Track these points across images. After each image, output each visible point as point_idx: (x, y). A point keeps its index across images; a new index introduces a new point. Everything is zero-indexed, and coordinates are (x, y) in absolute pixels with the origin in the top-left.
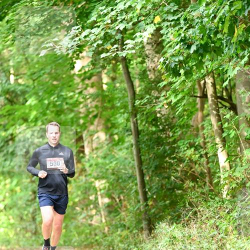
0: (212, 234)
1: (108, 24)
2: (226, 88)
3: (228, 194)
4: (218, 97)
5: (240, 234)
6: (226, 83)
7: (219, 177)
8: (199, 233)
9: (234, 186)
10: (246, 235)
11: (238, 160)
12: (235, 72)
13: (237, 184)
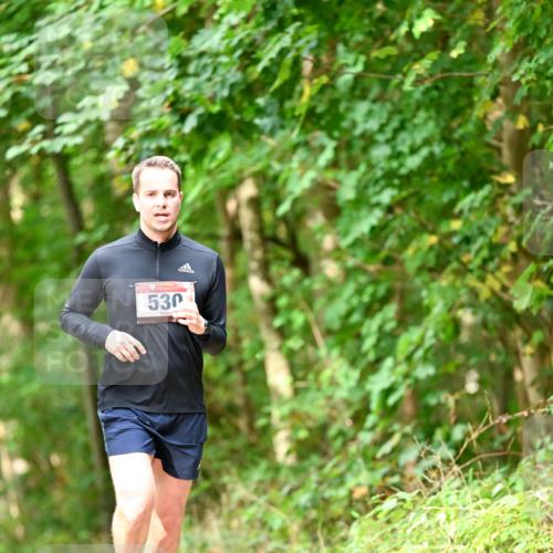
0: (253, 540)
1: (20, 74)
2: (284, 219)
3: (288, 453)
4: (267, 239)
5: (315, 540)
6: (284, 208)
7: (269, 415)
8: (224, 538)
9: (303, 434)
10: (328, 543)
11: (311, 377)
12: (306, 183)
13: (310, 430)
